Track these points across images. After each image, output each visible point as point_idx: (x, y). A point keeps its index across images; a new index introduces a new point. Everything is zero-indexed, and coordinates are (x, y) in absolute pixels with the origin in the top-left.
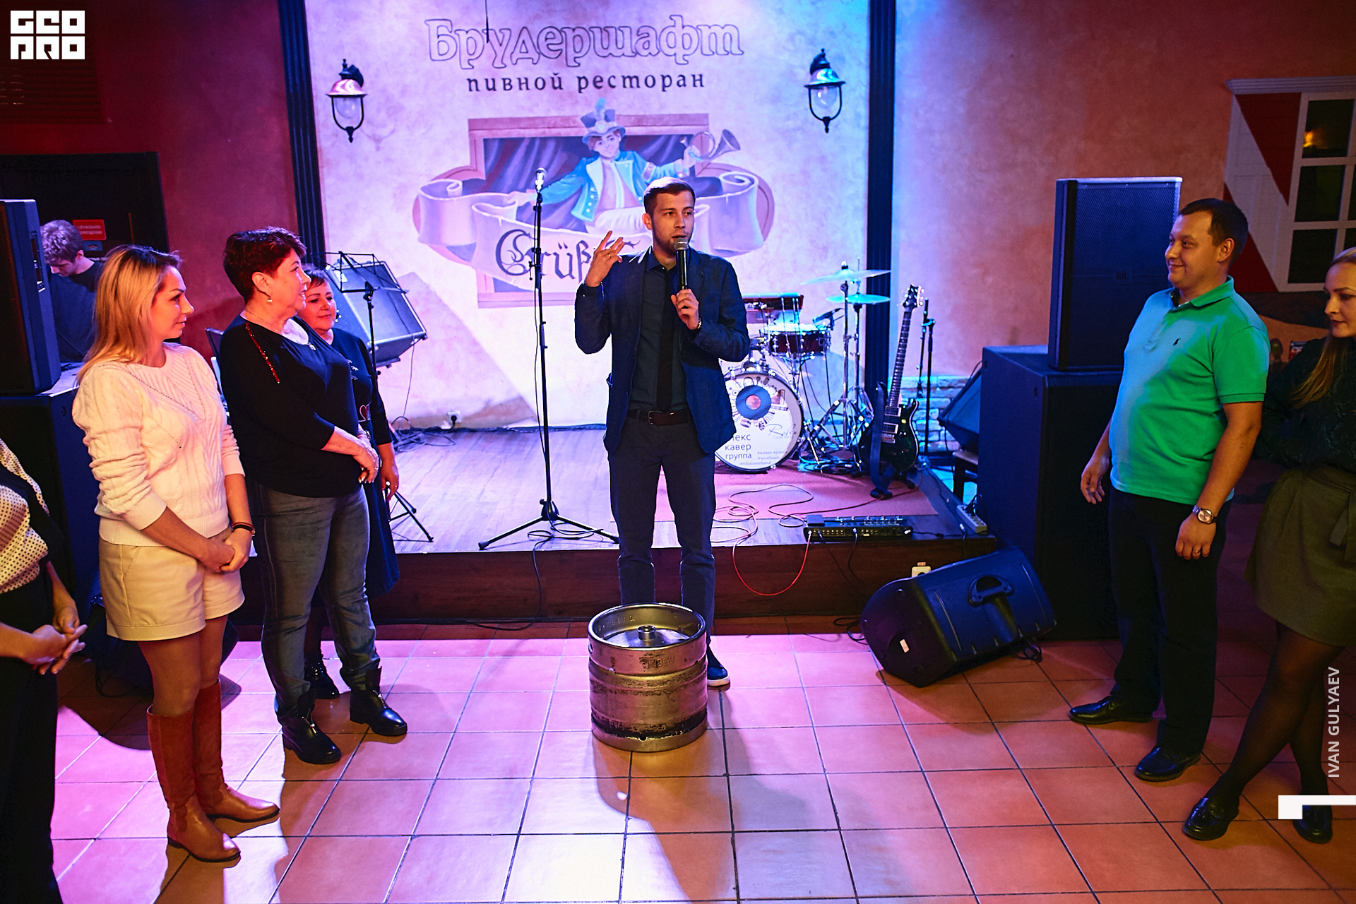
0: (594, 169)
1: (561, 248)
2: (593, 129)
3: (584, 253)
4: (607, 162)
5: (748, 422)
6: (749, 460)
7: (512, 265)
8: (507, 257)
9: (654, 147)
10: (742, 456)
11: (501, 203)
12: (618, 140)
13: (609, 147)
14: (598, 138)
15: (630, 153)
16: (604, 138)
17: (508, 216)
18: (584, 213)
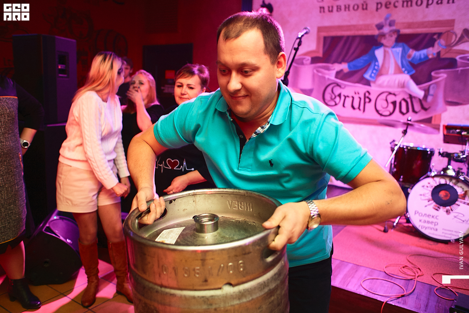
0: (379, 53)
1: (355, 93)
2: (381, 31)
3: (368, 98)
4: (387, 49)
5: (439, 207)
6: (435, 232)
7: (329, 101)
8: (328, 97)
9: (416, 41)
10: (431, 229)
11: (328, 69)
12: (394, 37)
13: (389, 41)
14: (383, 35)
15: (401, 44)
16: (387, 36)
17: (331, 75)
18: (371, 76)
